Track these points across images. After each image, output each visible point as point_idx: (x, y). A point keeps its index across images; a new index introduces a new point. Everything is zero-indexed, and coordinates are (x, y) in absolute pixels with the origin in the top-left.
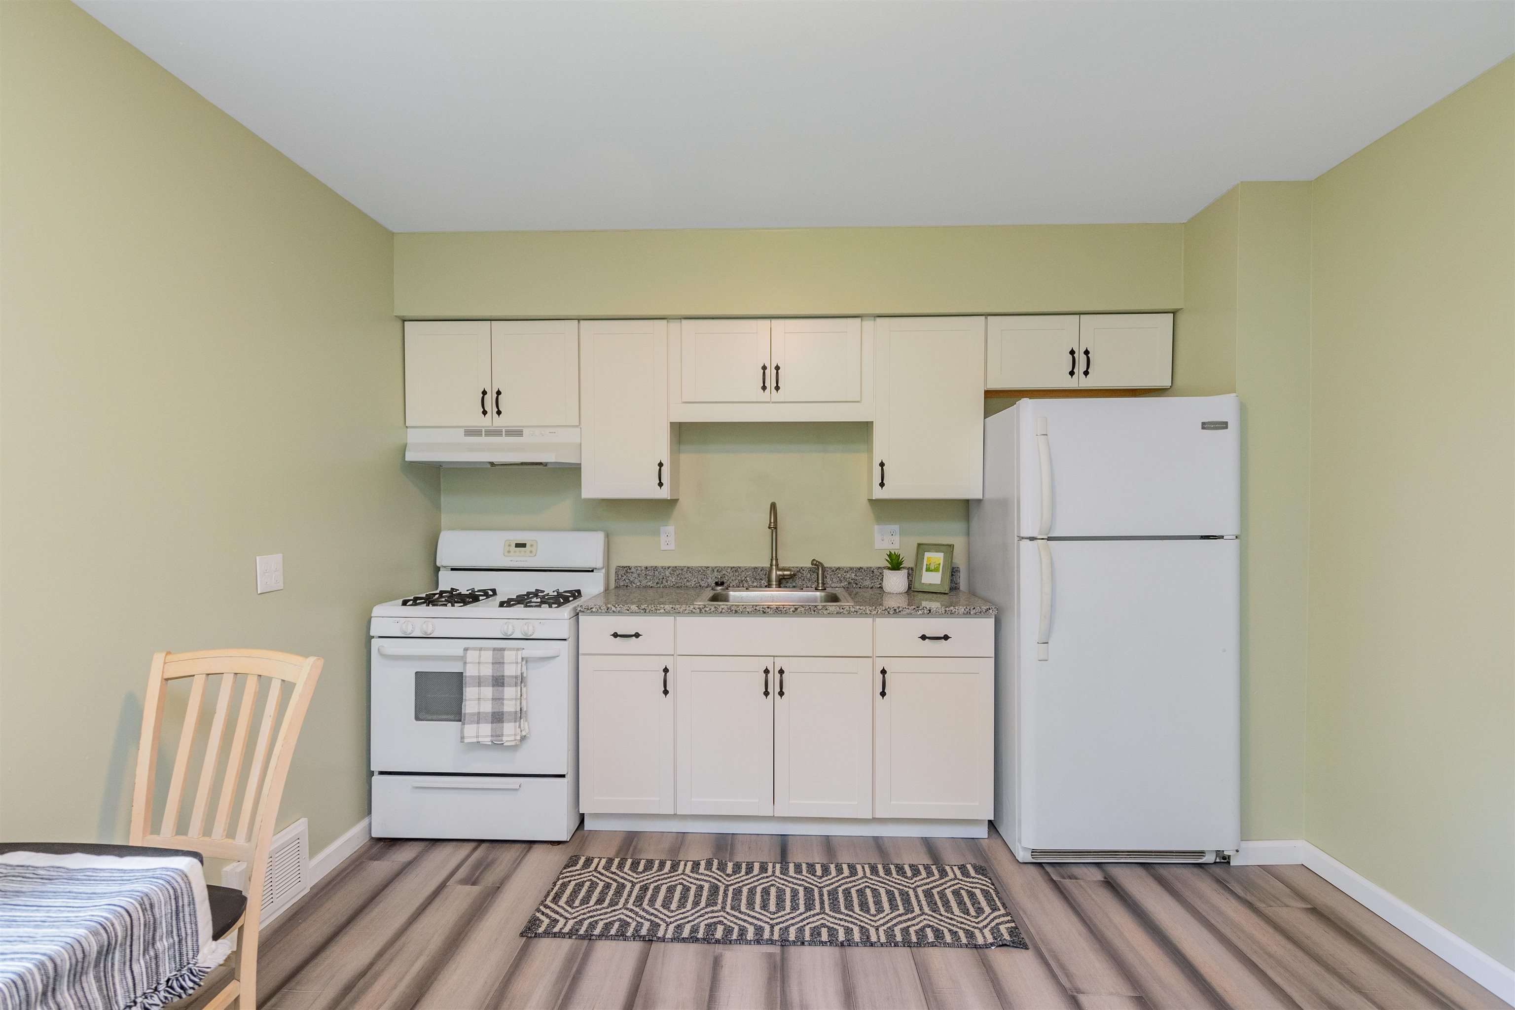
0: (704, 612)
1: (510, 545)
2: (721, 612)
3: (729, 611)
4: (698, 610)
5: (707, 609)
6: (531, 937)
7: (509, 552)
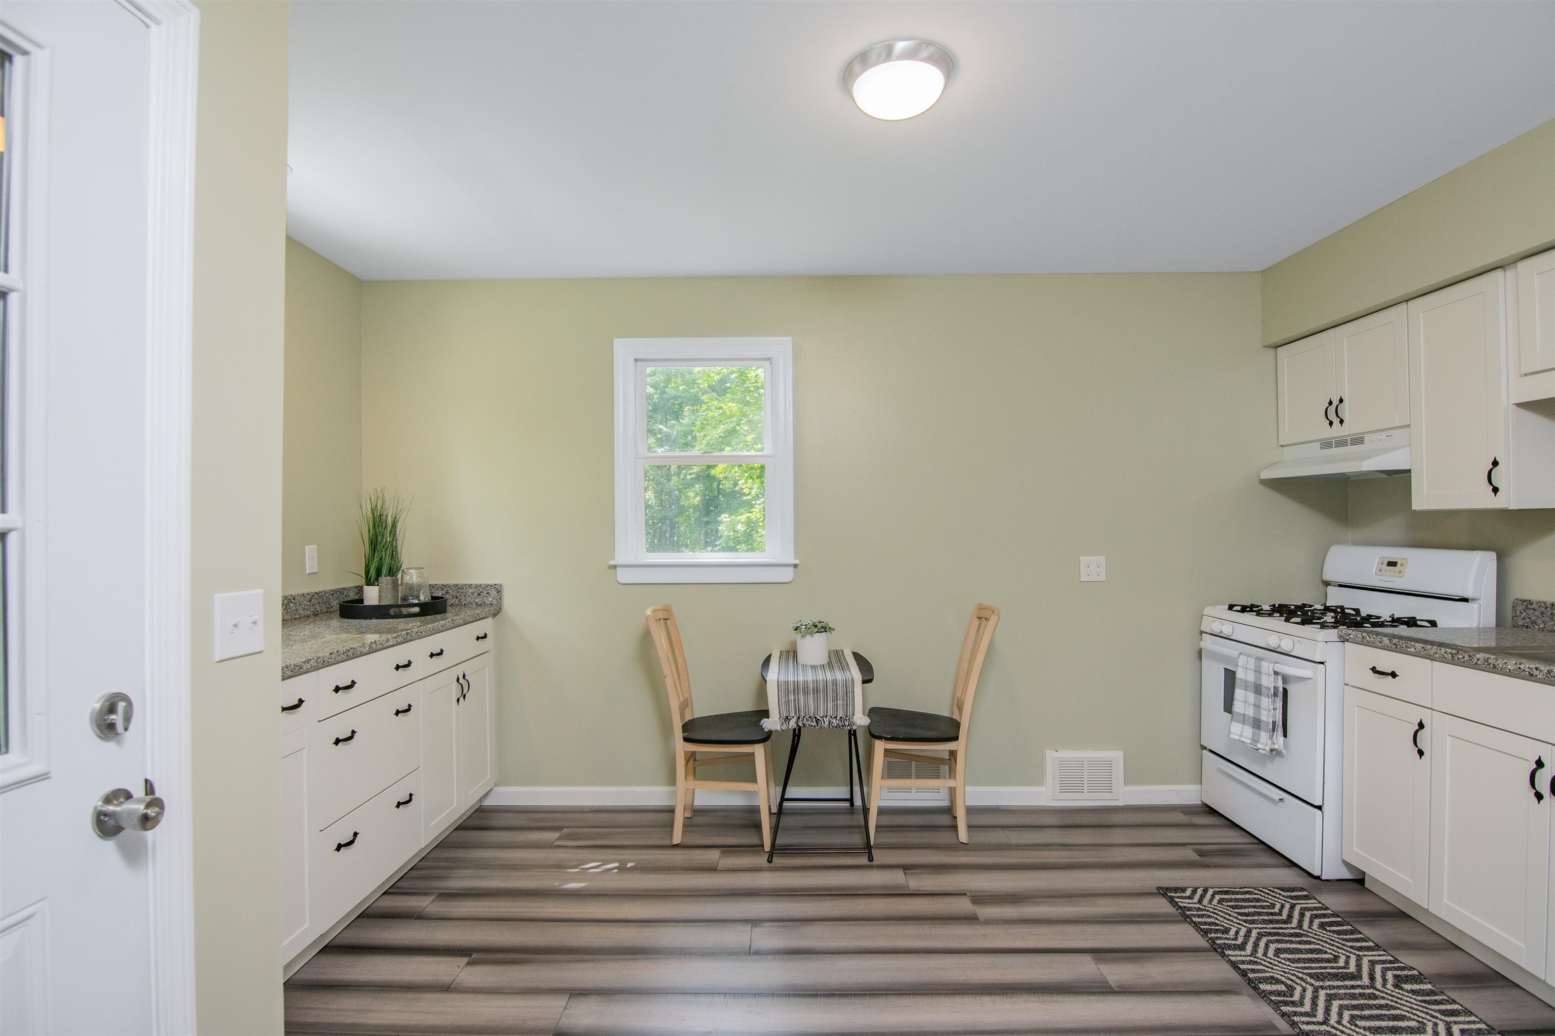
0: (1456, 659)
1: (1382, 563)
2: (1476, 663)
3: (1486, 663)
4: (1450, 655)
5: (1461, 657)
6: (1160, 893)
7: (1380, 570)
